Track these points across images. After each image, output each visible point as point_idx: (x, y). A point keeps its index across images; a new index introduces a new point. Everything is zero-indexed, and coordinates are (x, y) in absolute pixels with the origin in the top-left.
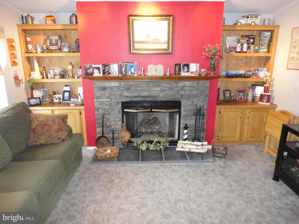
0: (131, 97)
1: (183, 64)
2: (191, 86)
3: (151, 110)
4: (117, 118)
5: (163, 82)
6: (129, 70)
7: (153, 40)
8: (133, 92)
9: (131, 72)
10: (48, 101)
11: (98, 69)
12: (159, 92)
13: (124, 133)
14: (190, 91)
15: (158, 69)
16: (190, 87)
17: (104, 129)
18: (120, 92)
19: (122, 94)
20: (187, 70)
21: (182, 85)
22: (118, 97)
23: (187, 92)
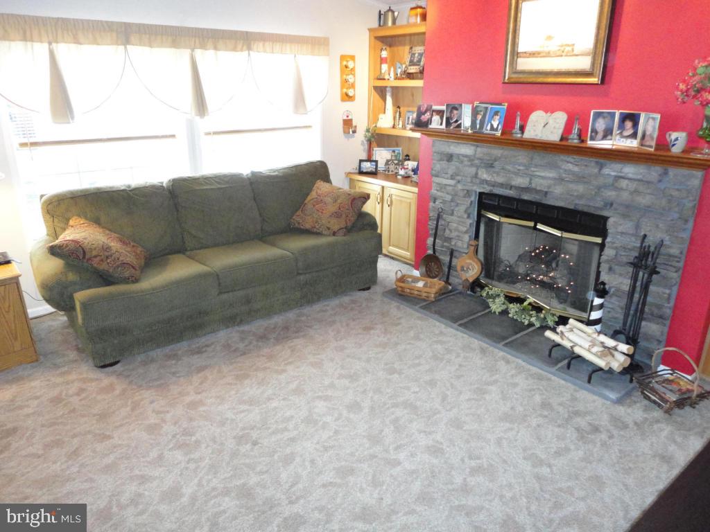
0: (494, 185)
1: (621, 113)
2: (639, 180)
3: (536, 225)
4: (462, 226)
5: (564, 159)
6: (489, 122)
7: (559, 48)
8: (498, 174)
9: (492, 126)
10: (392, 171)
11: (440, 113)
12: (550, 182)
13: (468, 261)
14: (631, 193)
15: (551, 122)
16: (636, 183)
17: (437, 240)
18: (473, 170)
19: (477, 174)
20: (630, 132)
21: (613, 174)
22: (469, 180)
23: (625, 196)
